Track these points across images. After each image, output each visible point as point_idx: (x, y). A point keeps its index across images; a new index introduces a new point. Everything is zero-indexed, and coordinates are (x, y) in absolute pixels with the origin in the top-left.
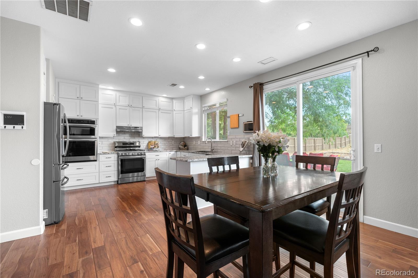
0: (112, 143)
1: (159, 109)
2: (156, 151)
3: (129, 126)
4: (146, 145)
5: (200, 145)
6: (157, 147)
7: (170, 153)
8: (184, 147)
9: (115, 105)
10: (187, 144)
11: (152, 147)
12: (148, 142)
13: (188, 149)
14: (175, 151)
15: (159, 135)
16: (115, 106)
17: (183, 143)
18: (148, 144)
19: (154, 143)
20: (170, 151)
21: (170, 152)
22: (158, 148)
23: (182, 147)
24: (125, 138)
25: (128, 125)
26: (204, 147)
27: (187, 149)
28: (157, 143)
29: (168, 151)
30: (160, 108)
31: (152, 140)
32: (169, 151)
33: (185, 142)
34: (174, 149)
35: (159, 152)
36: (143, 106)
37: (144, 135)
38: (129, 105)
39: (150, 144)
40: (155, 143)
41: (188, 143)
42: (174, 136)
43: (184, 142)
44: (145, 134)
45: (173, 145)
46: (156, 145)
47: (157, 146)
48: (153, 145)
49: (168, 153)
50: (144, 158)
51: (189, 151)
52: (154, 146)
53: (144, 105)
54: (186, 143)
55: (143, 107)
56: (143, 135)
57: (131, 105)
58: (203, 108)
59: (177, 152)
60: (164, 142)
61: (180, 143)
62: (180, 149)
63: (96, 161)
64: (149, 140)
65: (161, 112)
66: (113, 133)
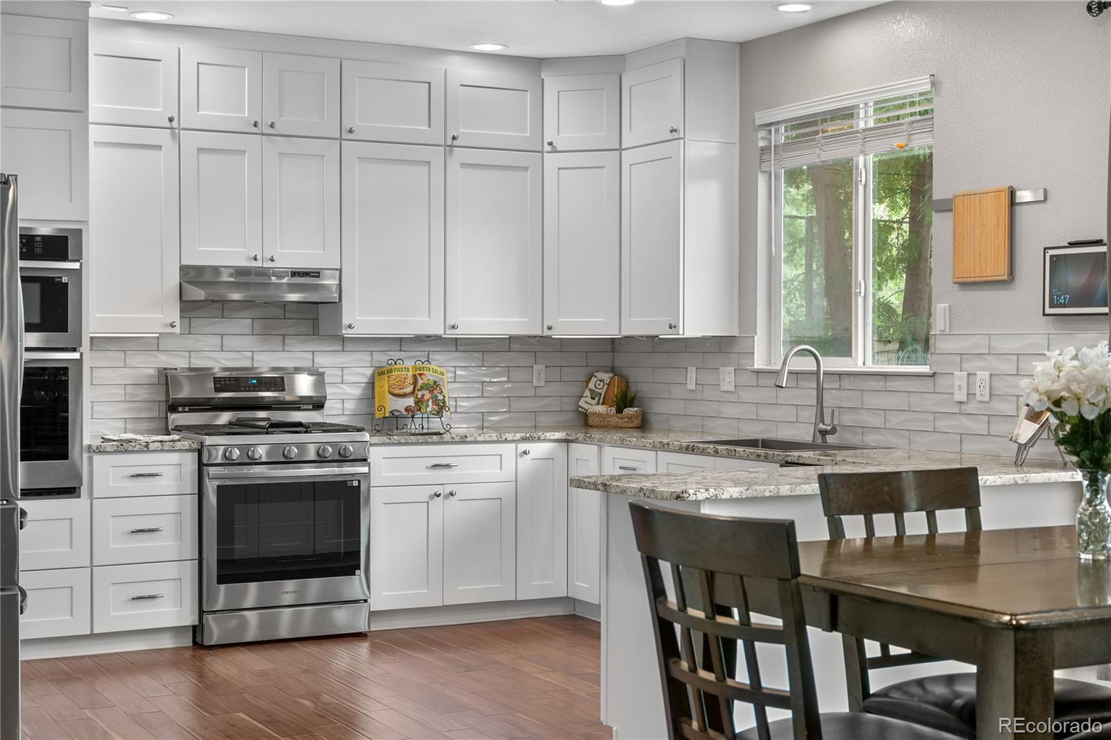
0: (153, 376)
1: (449, 142)
2: (435, 438)
3: (258, 264)
4: (357, 392)
5: (733, 398)
6: (431, 407)
7: (525, 453)
8: (619, 411)
9: (172, 128)
10: (633, 388)
11: (402, 404)
12: (369, 372)
13: (643, 425)
14: (558, 435)
15: (450, 323)
16: (173, 135)
17: (606, 377)
18: (371, 384)
19: (415, 383)
20: (524, 440)
21: (523, 447)
22: (439, 413)
23: (601, 409)
24: (231, 342)
25: (255, 259)
26: (766, 413)
27: (637, 422)
28: (429, 377)
29: (509, 436)
30: (454, 138)
31: (396, 355)
32: (518, 436)
33: (621, 376)
34: (544, 420)
35: (453, 442)
36: (347, 126)
37: (350, 326)
38: (255, 125)
39: (383, 385)
40: (420, 382)
41: (643, 380)
42: (546, 333)
43: (613, 370)
44: (357, 316)
45: (541, 392)
46: (427, 395)
47: (436, 402)
48: (404, 396)
49: (508, 450)
50: (355, 484)
51: (654, 438)
52: (410, 401)
53: (354, 118)
54: (632, 379)
55: (345, 134)
56: (345, 321)
57: (272, 126)
58: (761, 134)
59: (573, 446)
60: (483, 374)
61: (588, 381)
62: (585, 422)
63: (70, 491)
64: (381, 358)
65: (463, 165)
66: (162, 314)
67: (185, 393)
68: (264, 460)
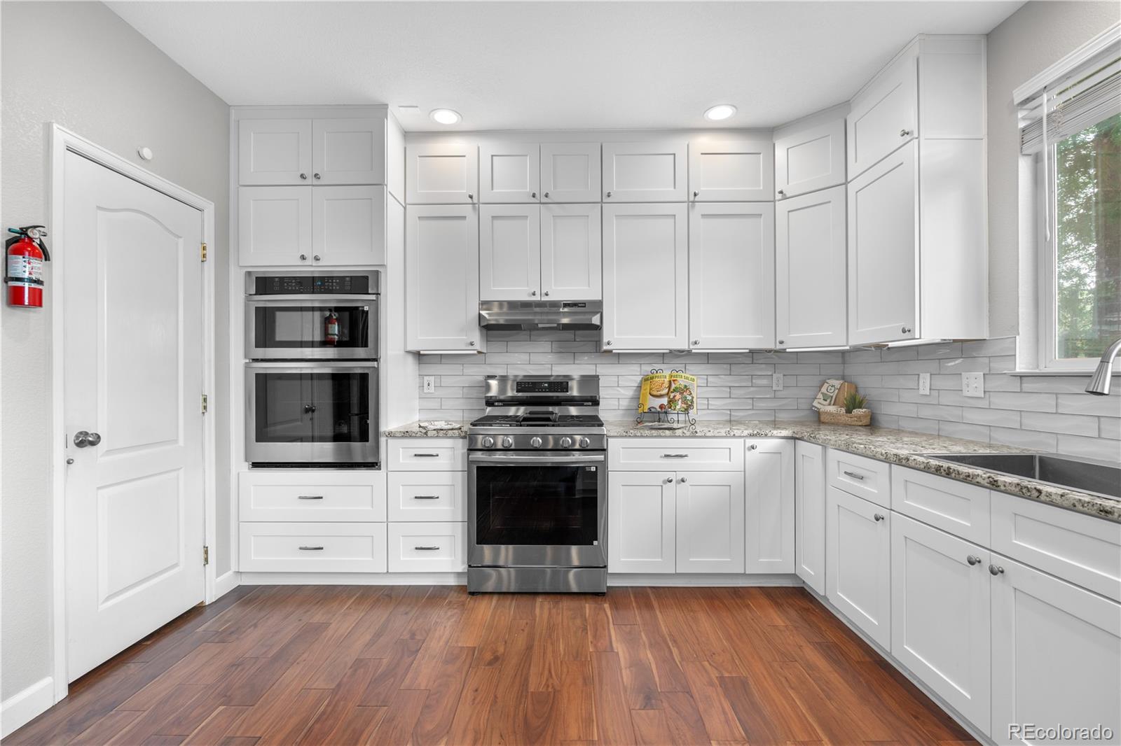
1: (692, 198)
2: (667, 432)
3: (537, 298)
4: (630, 393)
5: (984, 404)
6: (680, 405)
7: (753, 448)
8: (849, 411)
9: (474, 204)
10: (862, 392)
11: (656, 403)
12: (639, 379)
13: (872, 425)
14: (785, 433)
15: (692, 340)
16: (474, 209)
17: (837, 383)
18: (640, 387)
19: (670, 387)
20: (751, 436)
21: (750, 442)
22: (686, 411)
23: (832, 409)
25: (534, 294)
27: (866, 421)
28: (681, 382)
29: (737, 433)
30: (695, 195)
31: (657, 367)
32: (746, 433)
33: (850, 383)
34: (782, 416)
35: (684, 436)
36: (606, 191)
37: (609, 343)
38: (534, 196)
39: (647, 387)
40: (673, 386)
41: (871, 385)
42: (779, 347)
43: (843, 378)
44: (615, 335)
45: (779, 394)
46: (678, 396)
47: (685, 401)
48: (661, 396)
49: (737, 445)
50: (593, 469)
51: (884, 444)
52: (665, 401)
53: (613, 185)
54: (860, 385)
55: (605, 199)
56: (605, 340)
57: (546, 196)
59: (800, 443)
60: (728, 380)
61: (821, 387)
62: (819, 419)
64: (647, 369)
65: (704, 216)
66: (466, 336)
67: (494, 392)
68: (513, 447)
